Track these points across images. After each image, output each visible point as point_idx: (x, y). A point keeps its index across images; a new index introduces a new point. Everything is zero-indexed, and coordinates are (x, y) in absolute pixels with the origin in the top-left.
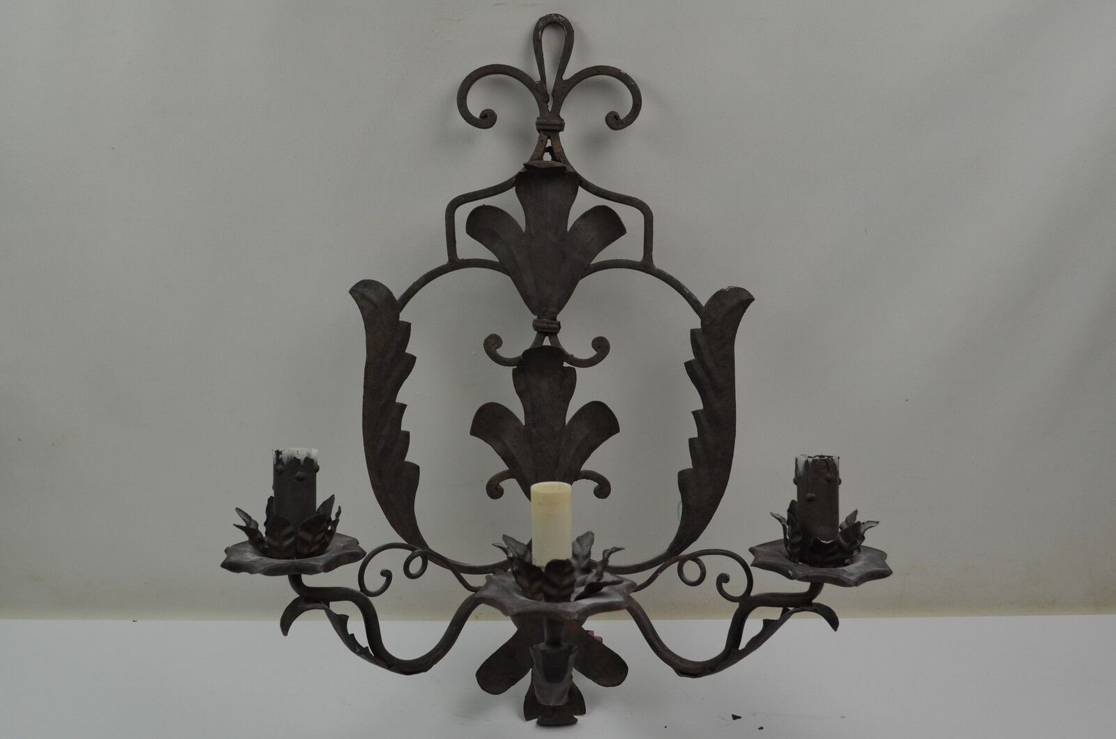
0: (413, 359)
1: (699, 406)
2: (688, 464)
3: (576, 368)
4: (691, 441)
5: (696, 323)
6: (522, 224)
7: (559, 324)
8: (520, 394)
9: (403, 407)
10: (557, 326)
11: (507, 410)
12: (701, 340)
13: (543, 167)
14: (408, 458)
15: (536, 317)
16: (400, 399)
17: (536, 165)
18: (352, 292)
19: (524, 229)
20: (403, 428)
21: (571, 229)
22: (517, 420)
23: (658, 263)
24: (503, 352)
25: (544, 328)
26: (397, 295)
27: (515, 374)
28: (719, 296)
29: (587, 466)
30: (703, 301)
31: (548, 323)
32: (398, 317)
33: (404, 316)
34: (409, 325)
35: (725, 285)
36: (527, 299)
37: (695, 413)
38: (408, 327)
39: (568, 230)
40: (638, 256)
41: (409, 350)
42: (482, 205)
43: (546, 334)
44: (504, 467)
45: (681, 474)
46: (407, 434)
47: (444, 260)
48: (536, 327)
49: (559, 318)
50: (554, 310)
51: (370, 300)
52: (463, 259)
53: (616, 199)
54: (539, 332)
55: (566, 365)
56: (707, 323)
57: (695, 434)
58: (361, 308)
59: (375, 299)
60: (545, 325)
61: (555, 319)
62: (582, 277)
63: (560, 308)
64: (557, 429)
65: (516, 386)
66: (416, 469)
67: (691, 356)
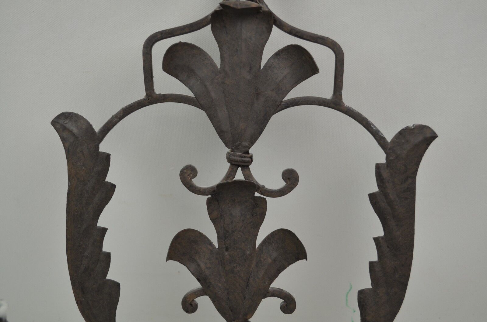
0: (113, 187)
1: (380, 232)
2: (367, 283)
3: (267, 198)
4: (371, 264)
5: (381, 157)
6: (218, 62)
7: (251, 157)
8: (213, 220)
9: (105, 230)
10: (248, 159)
11: (201, 234)
12: (385, 174)
13: (239, 7)
14: (110, 276)
15: (229, 150)
16: (101, 223)
17: (232, 5)
18: (54, 123)
19: (219, 67)
20: (105, 249)
21: (265, 67)
22: (211, 244)
23: (347, 100)
24: (198, 182)
25: (237, 161)
26: (97, 127)
27: (209, 203)
28: (404, 133)
29: (276, 284)
30: (389, 137)
31: (241, 157)
32: (98, 147)
33: (104, 147)
34: (108, 156)
35: (410, 123)
36: (221, 133)
37: (376, 240)
38: (107, 157)
39: (262, 68)
40: (328, 94)
41: (108, 179)
42: (178, 42)
43: (239, 166)
44: (196, 285)
45: (361, 293)
46: (108, 255)
47: (141, 94)
48: (230, 160)
49: (251, 151)
50: (246, 144)
51: (71, 132)
52: (160, 94)
53: (308, 38)
54: (232, 164)
55: (257, 194)
56: (391, 158)
57: (375, 258)
58: (63, 139)
59: (75, 131)
60: (238, 158)
61: (248, 153)
62: (274, 113)
63: (253, 142)
64: (248, 252)
65: (210, 214)
66: (117, 286)
67: (375, 189)
